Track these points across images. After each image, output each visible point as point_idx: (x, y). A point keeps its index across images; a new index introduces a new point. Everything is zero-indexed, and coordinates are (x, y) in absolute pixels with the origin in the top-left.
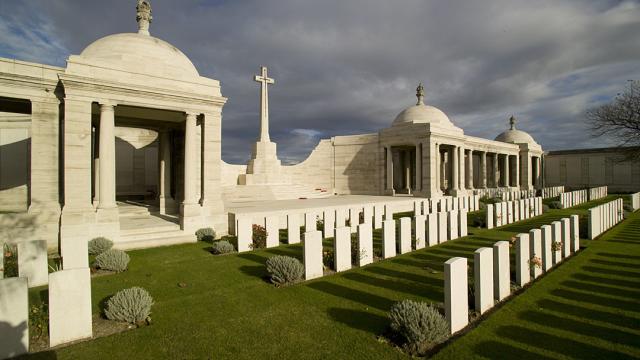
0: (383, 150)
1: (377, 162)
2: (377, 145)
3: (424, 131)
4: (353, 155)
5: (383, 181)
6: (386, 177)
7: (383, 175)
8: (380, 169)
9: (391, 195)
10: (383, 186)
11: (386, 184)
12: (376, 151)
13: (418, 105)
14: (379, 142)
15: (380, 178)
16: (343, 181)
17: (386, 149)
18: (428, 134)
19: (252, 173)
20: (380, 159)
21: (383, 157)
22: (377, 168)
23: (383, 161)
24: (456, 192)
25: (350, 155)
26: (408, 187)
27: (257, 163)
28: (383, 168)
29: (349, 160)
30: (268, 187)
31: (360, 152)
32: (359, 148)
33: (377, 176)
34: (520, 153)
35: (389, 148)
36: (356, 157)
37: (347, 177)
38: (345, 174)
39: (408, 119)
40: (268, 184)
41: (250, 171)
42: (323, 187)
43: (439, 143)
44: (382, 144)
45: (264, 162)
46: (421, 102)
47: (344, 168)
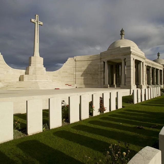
0: (102, 63)
1: (99, 70)
2: (99, 60)
3: (127, 51)
4: (86, 67)
5: (103, 80)
6: (104, 78)
7: (102, 76)
8: (101, 74)
9: (107, 87)
10: (103, 83)
11: (104, 82)
12: (99, 63)
13: (121, 39)
14: (101, 59)
15: (101, 79)
16: (81, 80)
17: (104, 62)
18: (130, 53)
19: (28, 74)
20: (101, 68)
21: (102, 67)
22: (100, 73)
23: (103, 69)
24: (142, 86)
25: (84, 66)
26: (115, 84)
27: (31, 69)
28: (103, 73)
29: (84, 69)
30: (37, 82)
31: (90, 65)
32: (89, 62)
33: (99, 77)
34: (163, 69)
35: (106, 62)
36: (88, 67)
37: (83, 78)
38: (82, 76)
39: (117, 46)
40: (37, 80)
41: (27, 73)
42: (69, 83)
43: (135, 59)
44: (102, 60)
45: (35, 68)
46: (123, 38)
47: (81, 73)
